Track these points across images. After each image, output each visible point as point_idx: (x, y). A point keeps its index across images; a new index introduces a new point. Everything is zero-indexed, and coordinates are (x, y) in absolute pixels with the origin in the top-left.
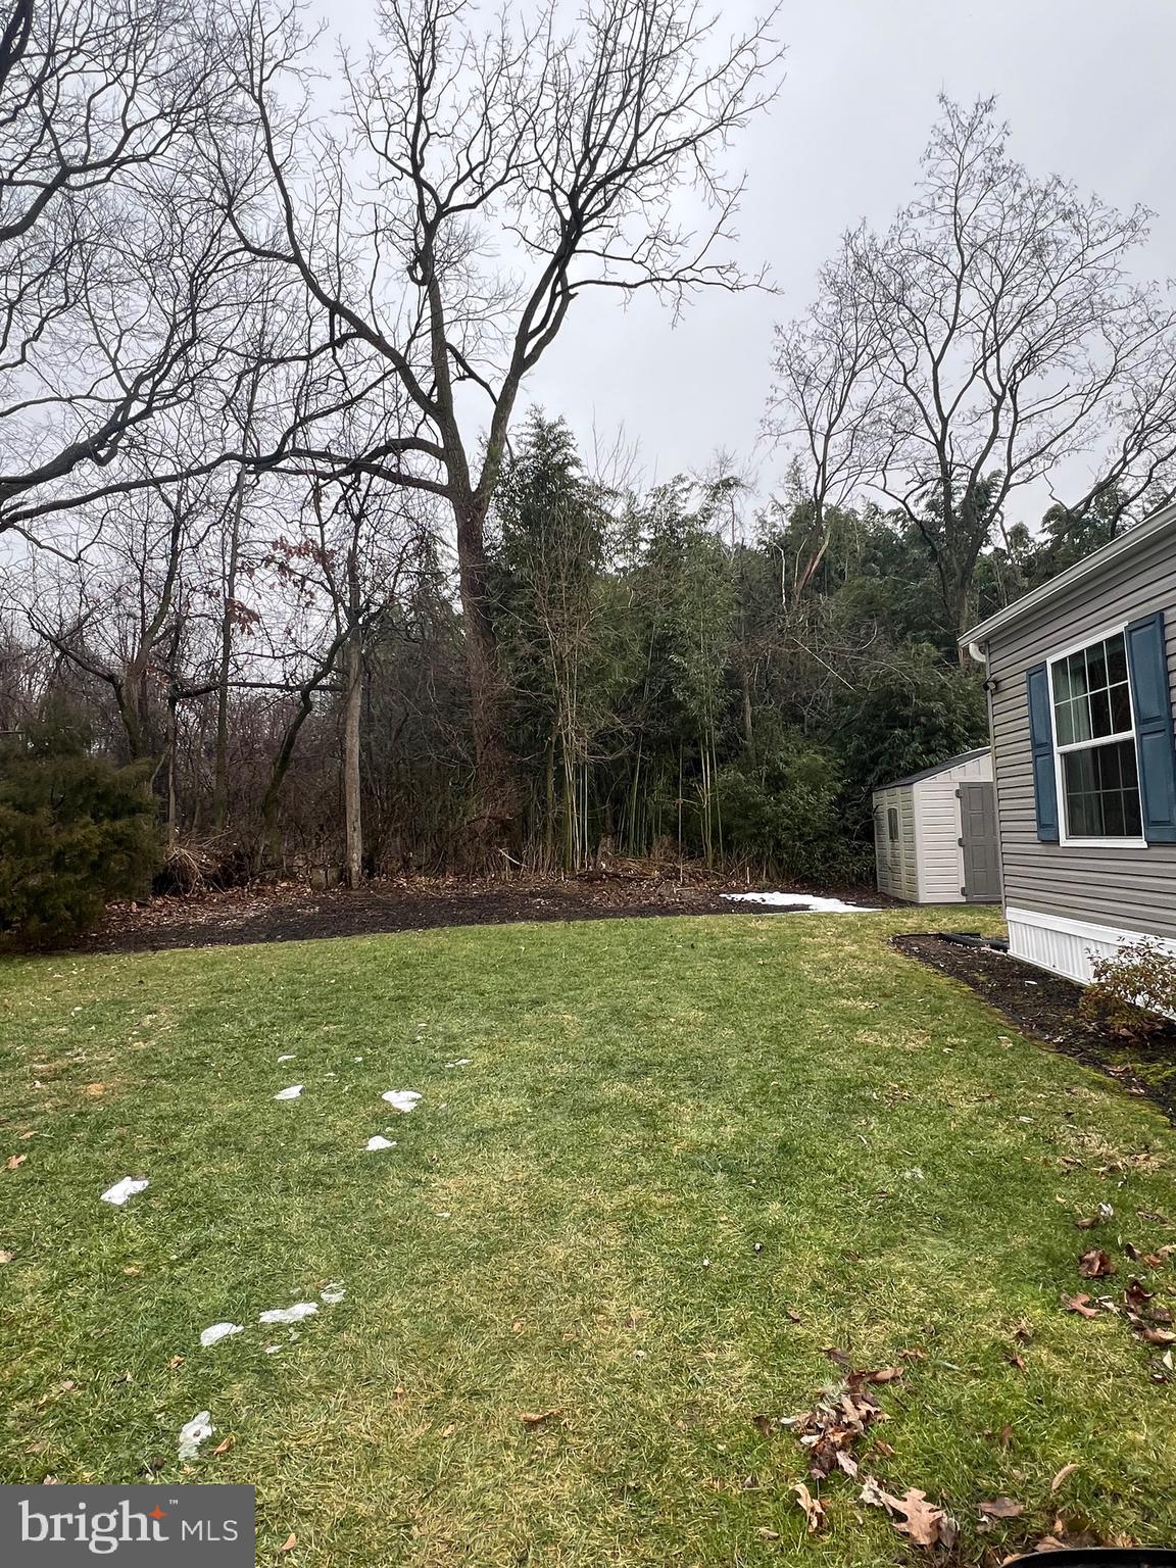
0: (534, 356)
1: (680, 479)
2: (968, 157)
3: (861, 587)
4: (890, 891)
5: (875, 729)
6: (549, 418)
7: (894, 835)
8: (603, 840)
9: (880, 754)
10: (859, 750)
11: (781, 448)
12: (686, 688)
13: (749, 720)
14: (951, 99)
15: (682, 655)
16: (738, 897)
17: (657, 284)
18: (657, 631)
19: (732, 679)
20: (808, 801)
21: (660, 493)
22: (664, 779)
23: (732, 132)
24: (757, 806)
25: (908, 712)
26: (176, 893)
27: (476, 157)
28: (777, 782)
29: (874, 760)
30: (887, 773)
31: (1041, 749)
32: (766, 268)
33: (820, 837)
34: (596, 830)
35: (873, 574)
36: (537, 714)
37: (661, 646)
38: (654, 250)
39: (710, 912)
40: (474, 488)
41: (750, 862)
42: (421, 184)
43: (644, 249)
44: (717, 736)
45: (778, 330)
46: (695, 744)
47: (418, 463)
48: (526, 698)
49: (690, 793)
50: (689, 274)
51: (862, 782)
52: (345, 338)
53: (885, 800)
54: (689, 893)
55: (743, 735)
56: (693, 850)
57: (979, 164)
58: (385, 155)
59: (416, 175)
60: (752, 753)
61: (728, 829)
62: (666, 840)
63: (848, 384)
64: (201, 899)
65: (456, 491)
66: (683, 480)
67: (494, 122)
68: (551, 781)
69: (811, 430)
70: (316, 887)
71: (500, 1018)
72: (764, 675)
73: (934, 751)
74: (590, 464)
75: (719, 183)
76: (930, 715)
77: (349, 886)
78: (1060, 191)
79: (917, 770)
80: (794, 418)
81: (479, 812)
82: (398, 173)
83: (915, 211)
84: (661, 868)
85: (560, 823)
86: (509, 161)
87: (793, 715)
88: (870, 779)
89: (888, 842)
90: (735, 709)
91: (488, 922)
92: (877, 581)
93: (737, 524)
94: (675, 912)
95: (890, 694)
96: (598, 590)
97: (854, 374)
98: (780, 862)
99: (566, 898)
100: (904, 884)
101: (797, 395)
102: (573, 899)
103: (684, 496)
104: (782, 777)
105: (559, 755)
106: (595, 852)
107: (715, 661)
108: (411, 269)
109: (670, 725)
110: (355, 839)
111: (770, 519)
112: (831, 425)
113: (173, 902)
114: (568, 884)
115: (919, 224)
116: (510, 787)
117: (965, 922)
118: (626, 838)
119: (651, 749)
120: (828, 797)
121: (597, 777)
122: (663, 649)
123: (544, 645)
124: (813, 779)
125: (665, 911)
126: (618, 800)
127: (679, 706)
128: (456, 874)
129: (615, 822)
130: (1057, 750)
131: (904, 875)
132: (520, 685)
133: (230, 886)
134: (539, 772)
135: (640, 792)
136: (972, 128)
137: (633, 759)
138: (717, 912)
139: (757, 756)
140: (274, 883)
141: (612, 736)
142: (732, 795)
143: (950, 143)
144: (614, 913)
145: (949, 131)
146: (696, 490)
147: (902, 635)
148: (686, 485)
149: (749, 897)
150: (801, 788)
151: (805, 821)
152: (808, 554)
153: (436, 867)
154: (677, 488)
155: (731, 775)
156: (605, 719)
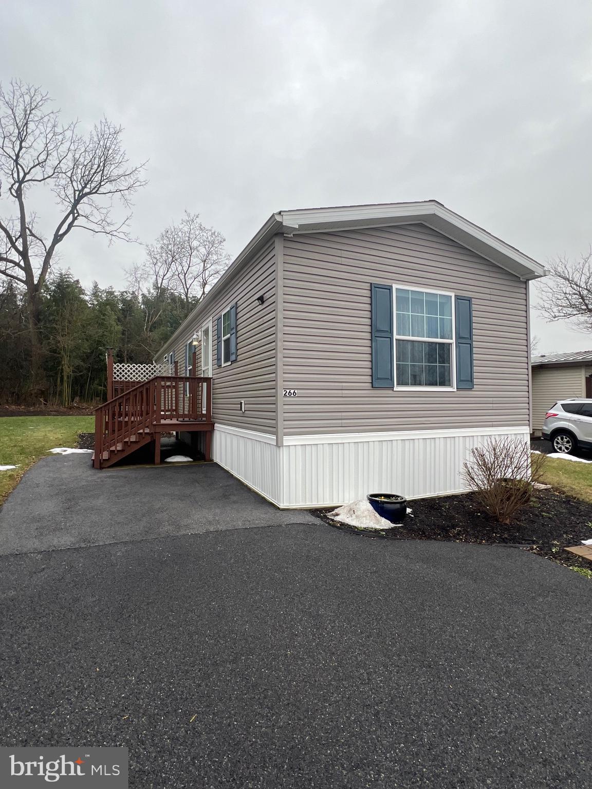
6: (64, 272)
8: (76, 398)
34: (74, 395)
36: (55, 360)
40: (36, 283)
48: (52, 355)
62: (97, 398)
63: (170, 264)
68: (59, 379)
69: (156, 276)
81: (34, 387)
85: (61, 392)
99: (62, 412)
101: (153, 265)
105: (62, 372)
106: (73, 401)
112: (164, 276)
114: (63, 409)
116: (44, 381)
118: (84, 397)
119: (94, 371)
121: (75, 379)
126: (82, 386)
128: (25, 406)
129: (81, 392)
132: (50, 351)
134: (55, 377)
135: (89, 384)
137: (87, 375)
141: (80, 368)
152: (154, 314)
156: (78, 362)
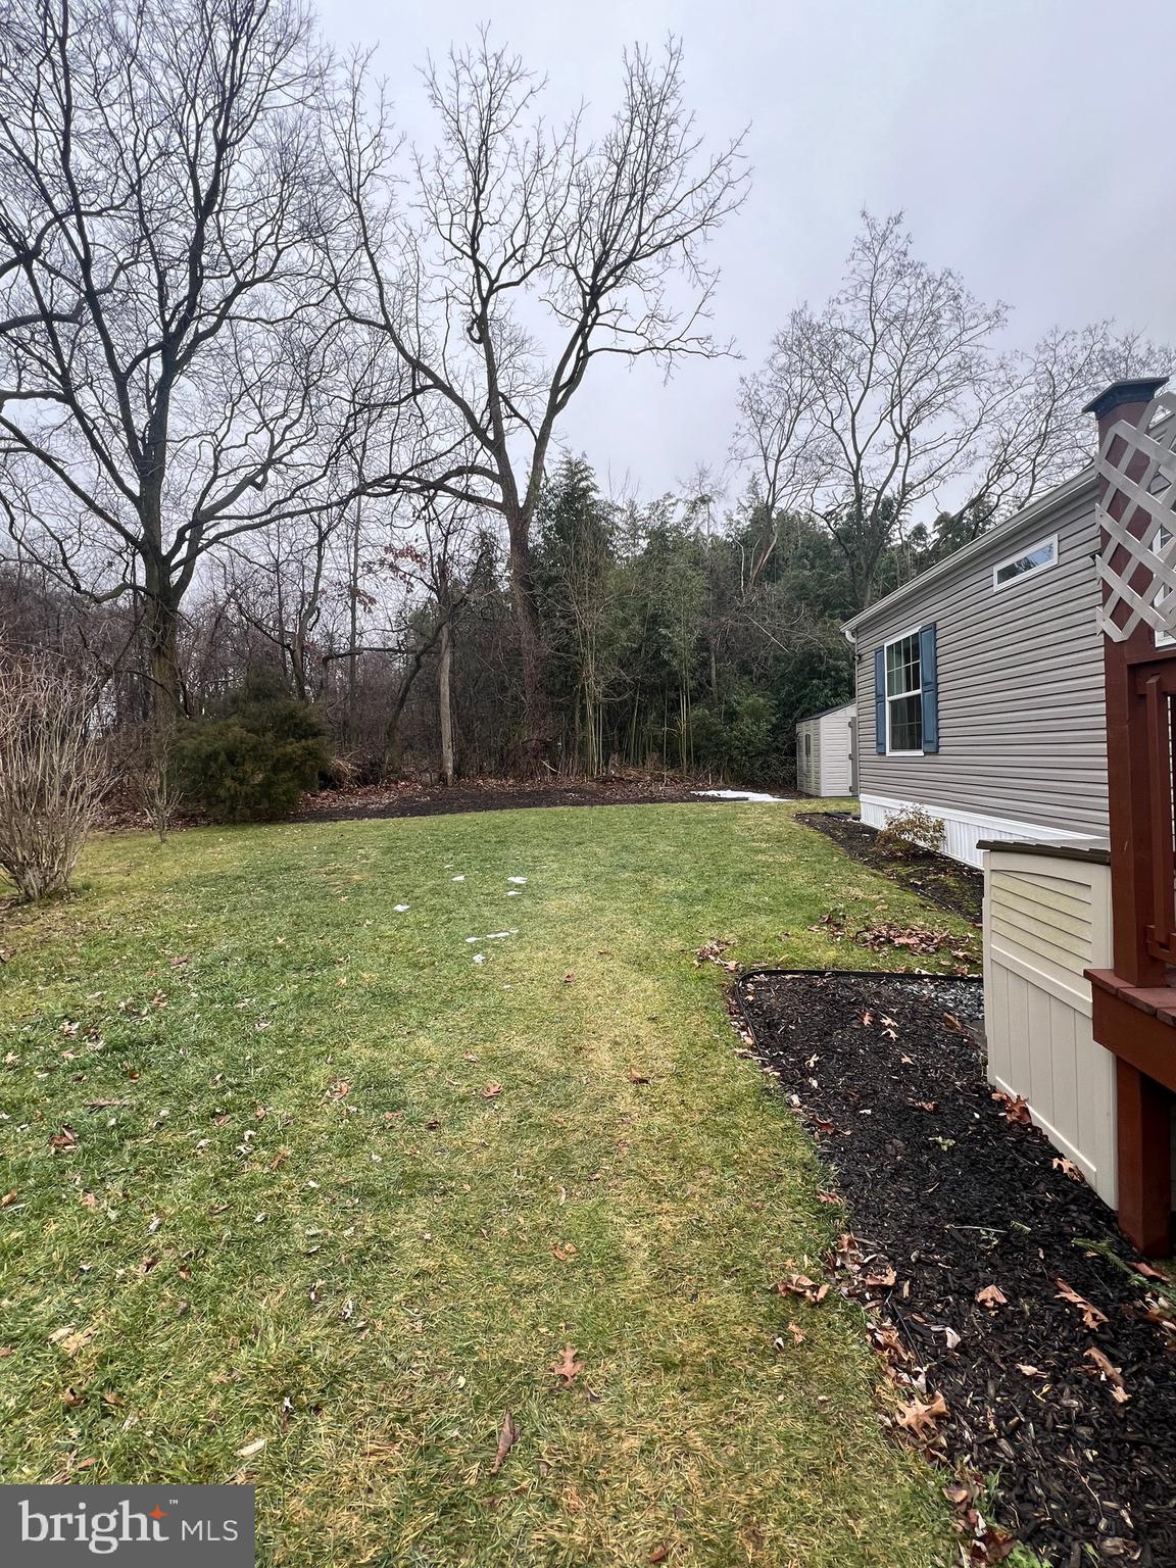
0: (563, 403)
1: (669, 496)
2: (881, 259)
3: (795, 577)
4: (805, 790)
5: (801, 679)
6: (575, 456)
7: (808, 753)
8: (612, 756)
9: (805, 696)
10: (789, 694)
11: (744, 469)
12: (670, 651)
13: (714, 672)
14: (870, 214)
15: (668, 627)
16: (702, 793)
17: (655, 351)
18: (650, 611)
19: (703, 645)
20: (753, 729)
21: (655, 506)
22: (654, 714)
23: (710, 230)
24: (717, 733)
25: (823, 668)
26: (334, 788)
27: (519, 242)
28: (732, 716)
29: (799, 701)
30: (808, 710)
31: (880, 698)
32: (733, 341)
33: (759, 754)
34: (608, 748)
35: (805, 568)
36: (567, 669)
37: (653, 621)
38: (652, 325)
39: (683, 801)
40: (521, 504)
41: (712, 771)
42: (477, 264)
43: (645, 324)
44: (692, 684)
45: (743, 380)
46: (677, 689)
47: (480, 485)
48: (561, 658)
49: (672, 724)
50: (677, 344)
51: (790, 716)
52: (424, 388)
53: (803, 728)
54: (670, 791)
55: (709, 683)
56: (674, 763)
57: (891, 263)
58: (450, 240)
59: (473, 257)
60: (715, 695)
61: (698, 748)
62: (656, 756)
63: (794, 421)
64: (350, 792)
65: (508, 507)
66: (671, 497)
67: (531, 212)
68: (577, 715)
69: (765, 456)
70: (425, 785)
71: (561, 849)
72: (725, 641)
73: (839, 695)
74: (606, 490)
75: (701, 268)
76: (837, 670)
77: (446, 784)
78: (950, 280)
79: (826, 708)
80: (753, 448)
81: (529, 736)
82: (459, 254)
83: (842, 298)
84: (652, 775)
85: (584, 744)
86: (543, 249)
87: (745, 669)
88: (797, 714)
89: (805, 757)
90: (705, 664)
91: (540, 806)
92: (807, 573)
93: (712, 523)
94: (661, 801)
95: (812, 656)
96: (611, 583)
97: (799, 413)
98: (732, 770)
99: (589, 793)
100: (813, 784)
101: (756, 430)
102: (594, 794)
103: (671, 509)
104: (735, 713)
105: (583, 698)
106: (606, 764)
107: (691, 632)
108: (469, 330)
109: (660, 676)
110: (448, 754)
111: (736, 517)
112: (781, 453)
113: (333, 794)
114: (589, 784)
115: (845, 309)
116: (549, 719)
117: (845, 806)
118: (628, 755)
119: (646, 693)
120: (765, 726)
121: (608, 712)
122: (655, 622)
123: (574, 622)
124: (755, 714)
125: (653, 800)
126: (622, 729)
127: (666, 663)
128: (515, 778)
129: (620, 743)
130: (888, 699)
131: (813, 778)
132: (558, 650)
133: (367, 784)
134: (568, 709)
135: (638, 723)
136: (884, 237)
137: (633, 700)
138: (688, 801)
139: (719, 698)
140: (396, 783)
141: (619, 684)
142: (702, 725)
143: (869, 248)
144: (621, 802)
145: (868, 239)
146: (680, 504)
147: (822, 613)
148: (673, 501)
149: (710, 793)
150: (747, 720)
151: (750, 743)
152: (762, 549)
153: (499, 773)
154: (667, 503)
155: (700, 711)
156: (614, 672)
